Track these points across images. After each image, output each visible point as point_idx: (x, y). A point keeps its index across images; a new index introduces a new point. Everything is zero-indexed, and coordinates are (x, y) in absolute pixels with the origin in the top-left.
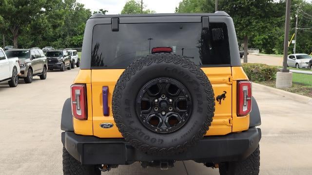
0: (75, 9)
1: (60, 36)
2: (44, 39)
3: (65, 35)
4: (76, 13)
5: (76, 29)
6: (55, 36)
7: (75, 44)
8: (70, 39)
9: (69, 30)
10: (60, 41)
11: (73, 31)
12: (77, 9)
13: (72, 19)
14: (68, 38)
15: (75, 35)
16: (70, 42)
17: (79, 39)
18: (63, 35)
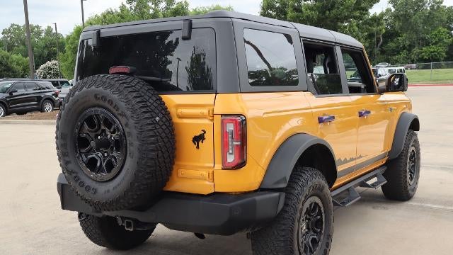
0: (429, 8)
1: (404, 48)
2: (383, 52)
3: (411, 47)
4: (430, 13)
5: (428, 36)
6: (397, 47)
7: (425, 57)
8: (418, 51)
9: (419, 39)
10: (404, 54)
11: (423, 39)
12: (432, 7)
13: (424, 23)
14: (416, 50)
15: (428, 45)
16: (418, 55)
17: (432, 50)
18: (410, 46)
